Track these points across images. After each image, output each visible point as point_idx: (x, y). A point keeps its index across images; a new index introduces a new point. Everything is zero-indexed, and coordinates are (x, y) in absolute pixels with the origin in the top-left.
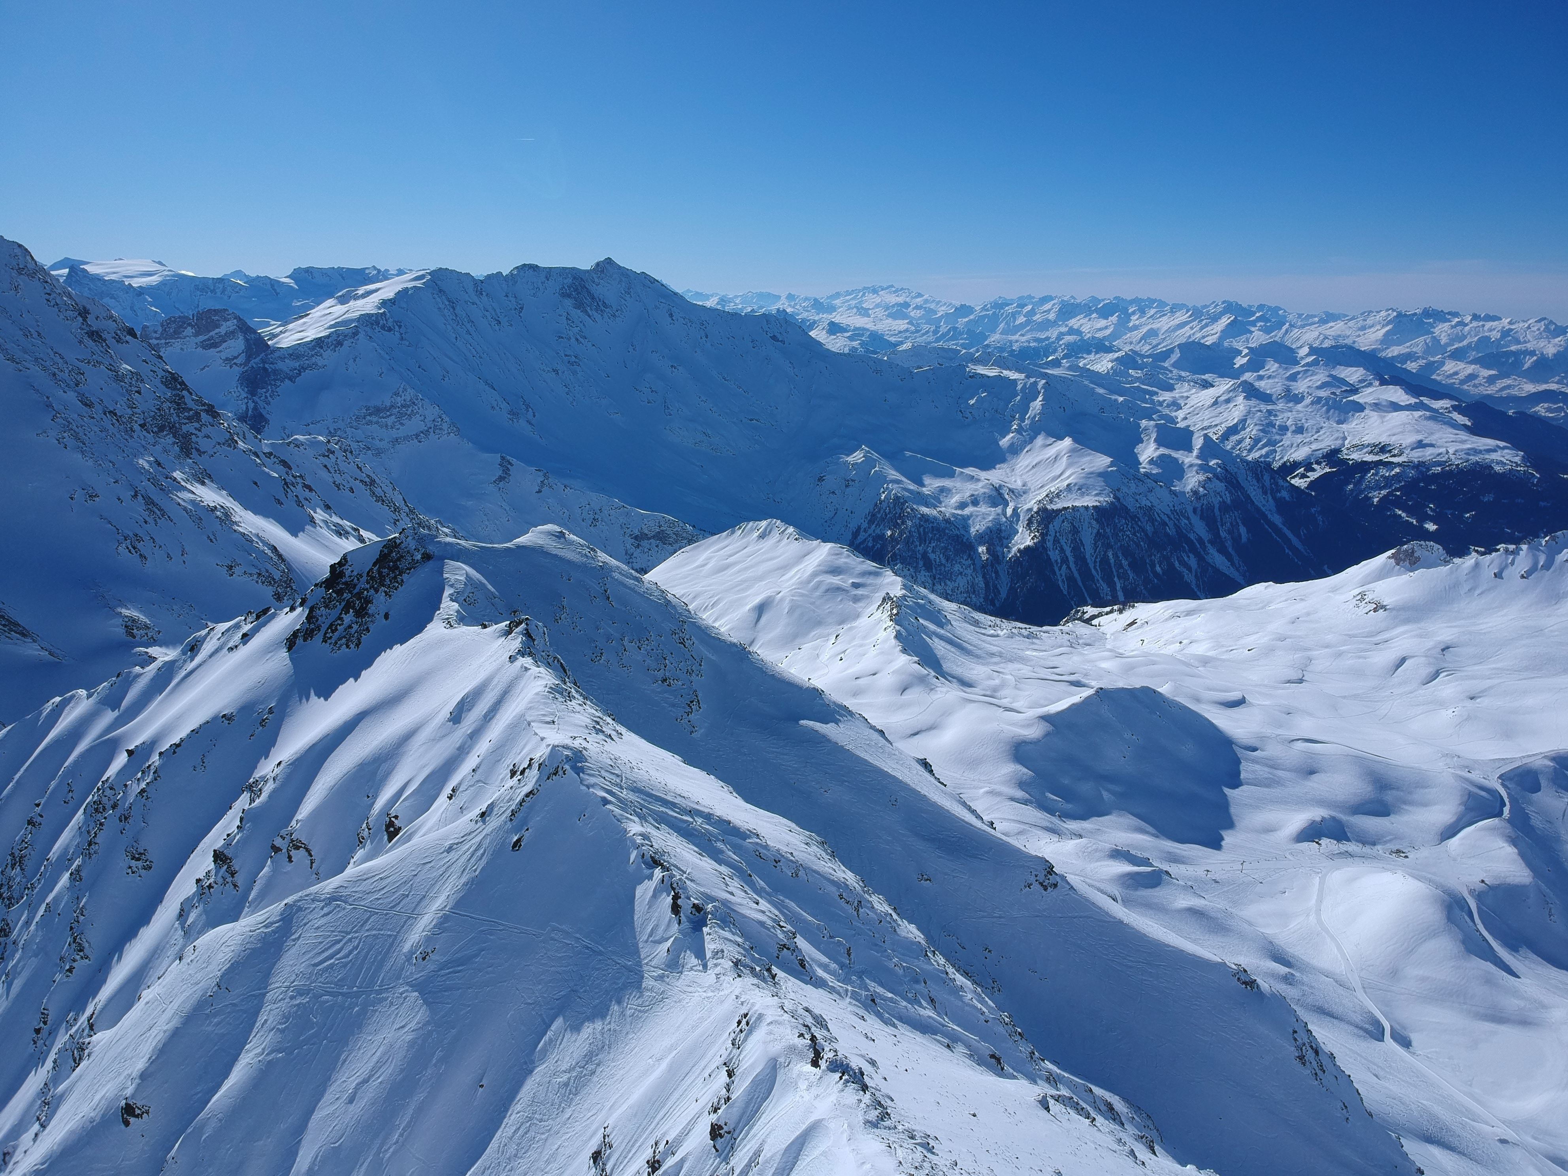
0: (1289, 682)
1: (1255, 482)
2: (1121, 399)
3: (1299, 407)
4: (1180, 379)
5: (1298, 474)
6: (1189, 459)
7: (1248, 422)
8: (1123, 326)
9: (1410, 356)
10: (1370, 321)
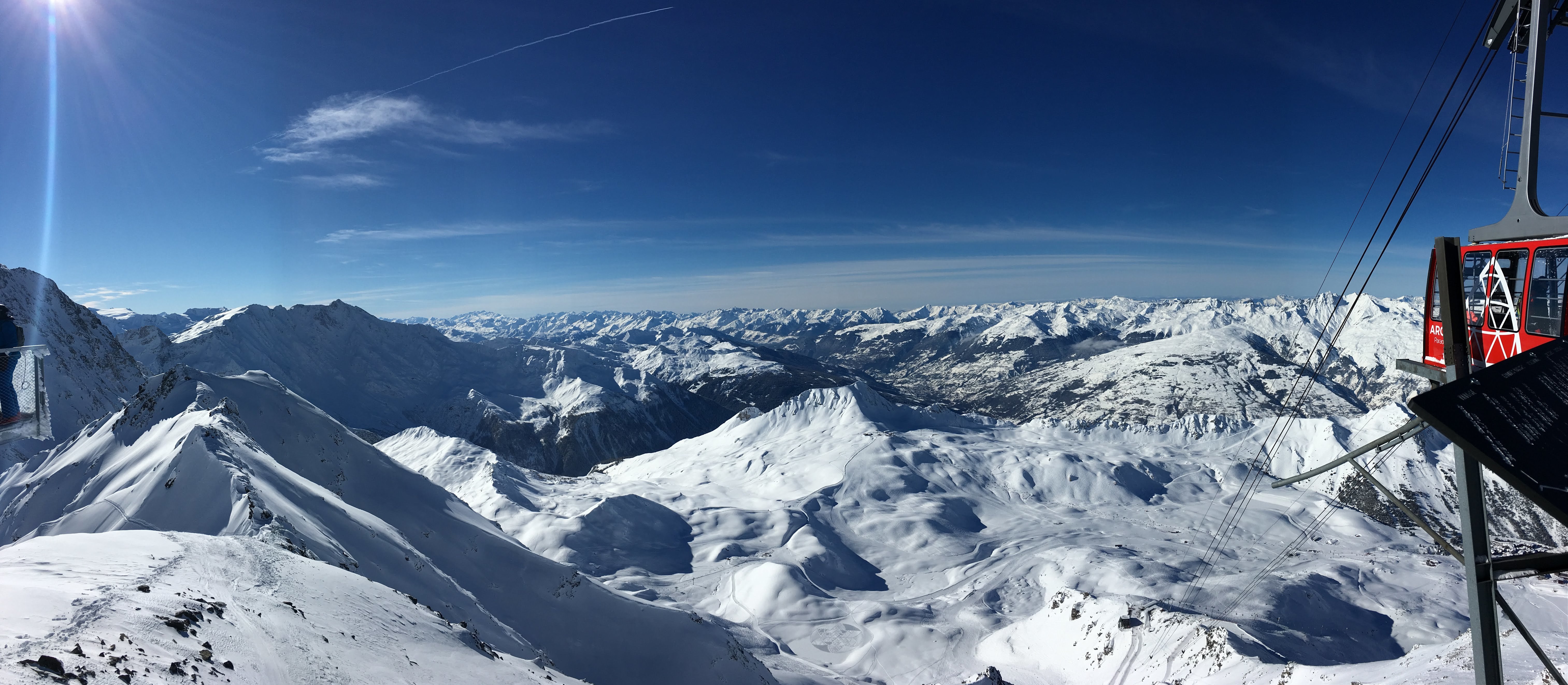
0: (701, 484)
1: (673, 393)
2: (603, 358)
3: (687, 355)
4: (631, 347)
5: (691, 387)
6: (641, 384)
7: (665, 364)
8: (601, 325)
9: (731, 330)
10: (711, 315)
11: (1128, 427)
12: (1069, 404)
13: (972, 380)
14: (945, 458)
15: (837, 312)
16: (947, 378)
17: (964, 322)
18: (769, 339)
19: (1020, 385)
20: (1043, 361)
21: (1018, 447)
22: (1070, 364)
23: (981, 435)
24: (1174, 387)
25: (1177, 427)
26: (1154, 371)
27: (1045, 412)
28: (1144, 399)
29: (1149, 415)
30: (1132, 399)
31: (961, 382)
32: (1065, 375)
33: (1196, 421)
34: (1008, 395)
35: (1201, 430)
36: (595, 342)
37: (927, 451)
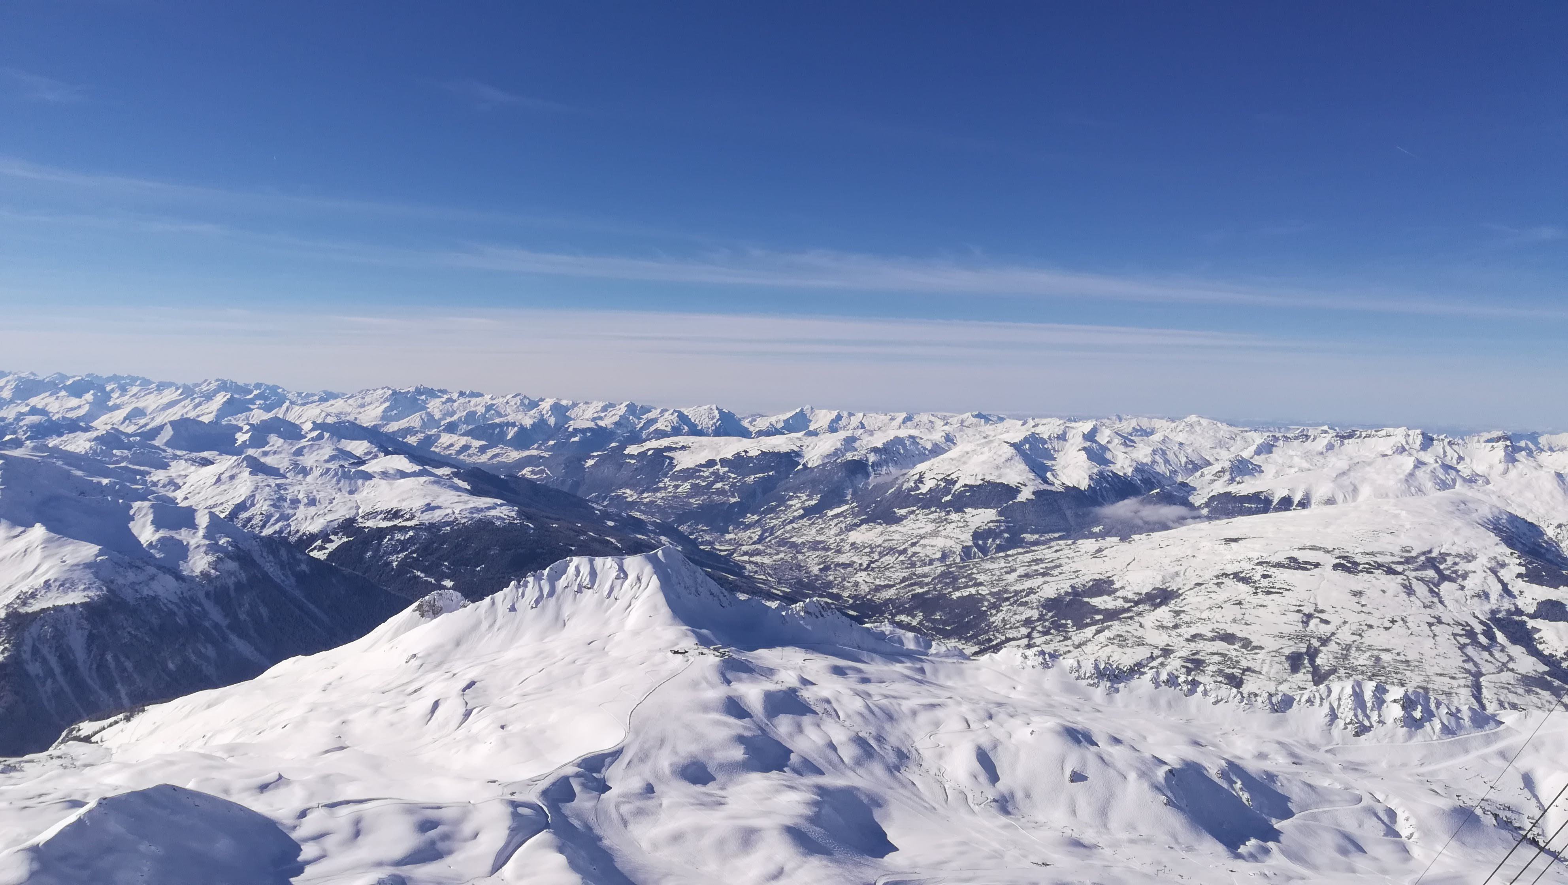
0: (326, 752)
1: (271, 558)
2: (105, 481)
3: (309, 478)
4: (176, 457)
5: (315, 547)
6: (195, 539)
7: (257, 496)
8: (101, 405)
9: (409, 431)
10: (368, 399)
11: (1201, 689)
12: (1080, 626)
13: (888, 559)
14: (826, 706)
15: (631, 408)
16: (839, 552)
17: (880, 445)
18: (490, 453)
19: (981, 578)
20: (1033, 532)
21: (971, 700)
22: (1088, 545)
23: (898, 667)
24: (1309, 616)
25: (1310, 701)
26: (1265, 576)
27: (1029, 636)
28: (1239, 635)
29: (1249, 669)
30: (1213, 630)
31: (865, 561)
32: (1075, 566)
33: (1358, 696)
34: (957, 594)
35: (1368, 718)
36: (88, 445)
37: (792, 692)
